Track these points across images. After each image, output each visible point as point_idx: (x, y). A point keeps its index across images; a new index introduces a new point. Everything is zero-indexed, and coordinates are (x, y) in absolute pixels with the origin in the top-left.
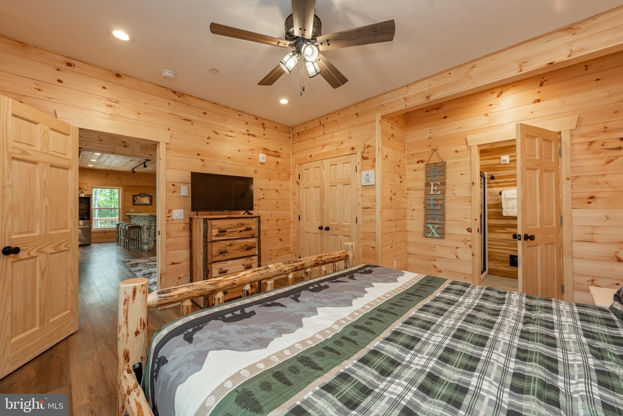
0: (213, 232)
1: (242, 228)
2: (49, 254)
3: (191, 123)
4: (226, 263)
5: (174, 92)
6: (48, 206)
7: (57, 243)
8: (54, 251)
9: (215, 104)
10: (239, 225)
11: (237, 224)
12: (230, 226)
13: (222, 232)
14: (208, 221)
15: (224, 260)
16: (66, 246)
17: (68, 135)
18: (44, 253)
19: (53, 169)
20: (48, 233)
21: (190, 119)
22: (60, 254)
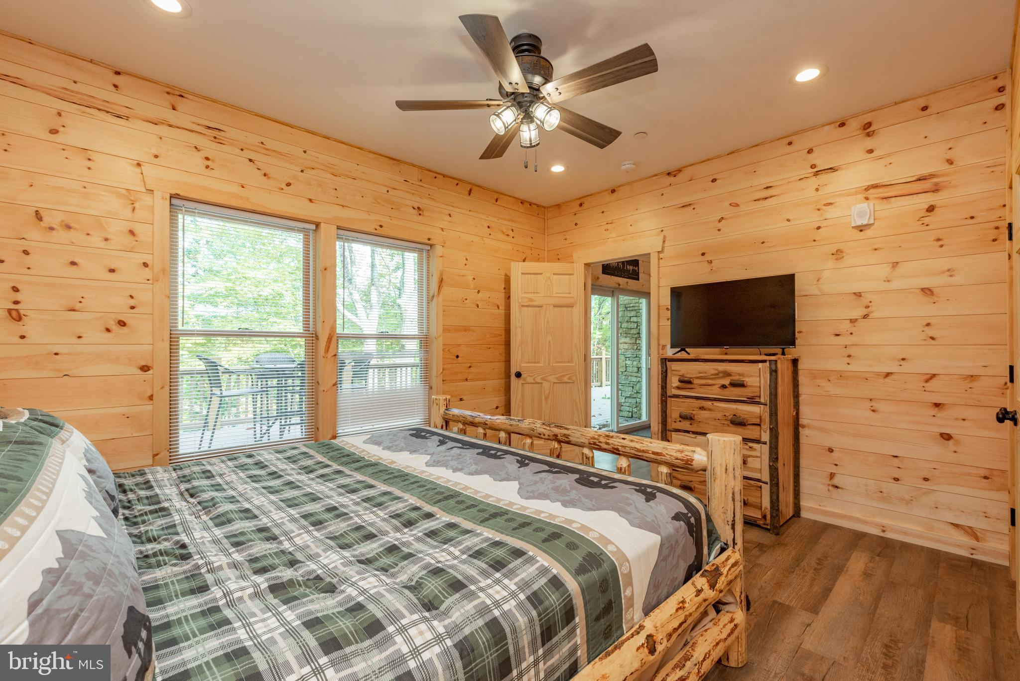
0: (673, 380)
1: (726, 382)
2: (552, 383)
3: (692, 207)
4: (695, 438)
5: (669, 174)
6: (551, 342)
7: (560, 374)
8: (557, 381)
9: (732, 152)
10: (721, 375)
11: (716, 372)
12: (701, 375)
13: (686, 382)
14: (668, 364)
15: (694, 433)
16: (569, 379)
17: (572, 274)
18: (548, 381)
19: (557, 309)
20: (551, 364)
21: (690, 203)
22: (561, 385)
